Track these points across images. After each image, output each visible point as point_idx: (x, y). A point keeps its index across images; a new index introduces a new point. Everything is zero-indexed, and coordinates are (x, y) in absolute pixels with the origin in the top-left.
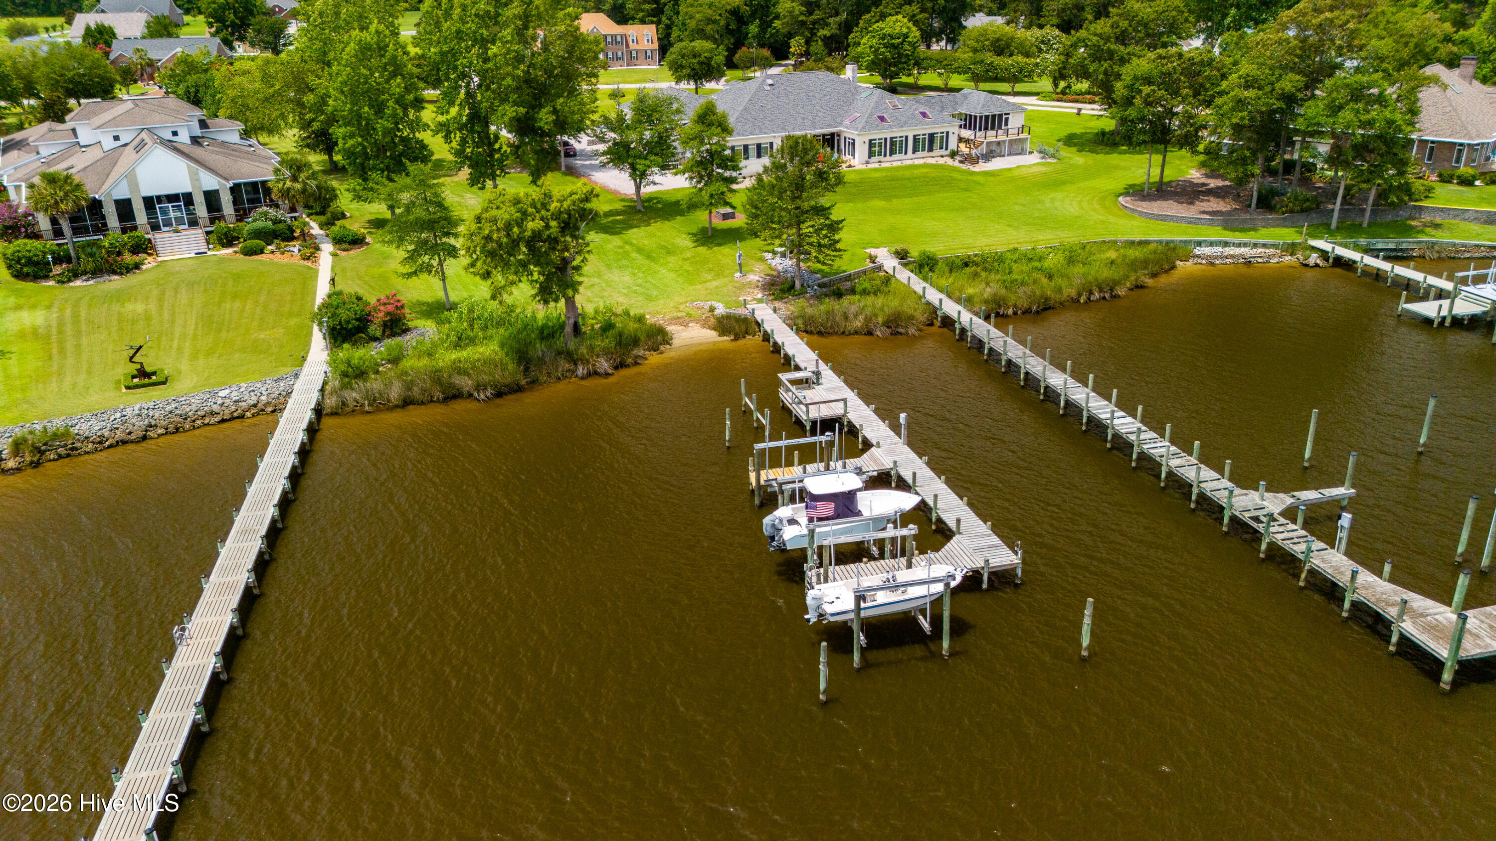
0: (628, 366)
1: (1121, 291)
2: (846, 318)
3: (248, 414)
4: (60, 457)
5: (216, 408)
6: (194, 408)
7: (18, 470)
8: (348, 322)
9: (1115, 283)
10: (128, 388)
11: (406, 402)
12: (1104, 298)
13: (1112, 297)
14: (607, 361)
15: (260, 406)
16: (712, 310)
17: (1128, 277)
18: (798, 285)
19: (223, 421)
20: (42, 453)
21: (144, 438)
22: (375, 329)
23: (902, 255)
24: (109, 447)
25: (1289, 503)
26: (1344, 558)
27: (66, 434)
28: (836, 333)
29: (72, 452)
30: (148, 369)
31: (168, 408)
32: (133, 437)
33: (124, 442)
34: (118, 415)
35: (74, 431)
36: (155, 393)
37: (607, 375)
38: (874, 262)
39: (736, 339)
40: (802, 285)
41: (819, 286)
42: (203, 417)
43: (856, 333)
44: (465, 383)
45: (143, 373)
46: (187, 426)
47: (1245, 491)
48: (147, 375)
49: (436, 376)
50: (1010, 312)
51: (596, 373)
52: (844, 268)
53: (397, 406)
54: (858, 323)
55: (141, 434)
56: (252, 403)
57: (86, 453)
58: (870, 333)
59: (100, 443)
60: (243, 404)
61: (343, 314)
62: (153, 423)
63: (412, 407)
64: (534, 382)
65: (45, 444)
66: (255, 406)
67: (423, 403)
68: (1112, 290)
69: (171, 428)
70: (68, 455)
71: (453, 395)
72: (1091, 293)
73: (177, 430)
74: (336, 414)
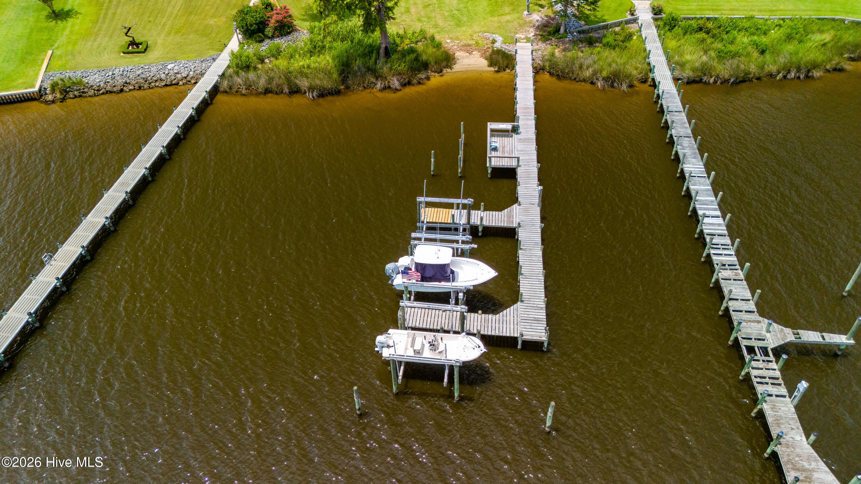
0: (413, 85)
1: (817, 74)
2: (581, 67)
3: (181, 83)
4: (76, 97)
5: (163, 76)
6: (152, 75)
7: (53, 102)
8: (251, 26)
9: (815, 66)
10: (124, 53)
11: (267, 91)
12: (799, 78)
13: (807, 77)
14: (398, 80)
15: (188, 78)
16: (494, 42)
17: (831, 60)
18: (562, 30)
19: (166, 85)
20: (67, 92)
21: (122, 91)
22: (269, 31)
23: (657, 11)
24: (103, 94)
25: (788, 340)
26: (793, 410)
27: (80, 83)
28: (570, 79)
29: (81, 95)
30: (137, 41)
31: (138, 73)
32: (115, 89)
33: (111, 92)
34: (111, 73)
35: (85, 80)
36: (137, 59)
37: (397, 90)
38: (632, 15)
39: (498, 72)
40: (565, 31)
41: (579, 32)
42: (156, 81)
43: (584, 80)
44: (304, 83)
45: (133, 43)
46: (146, 86)
47: (761, 319)
48: (137, 45)
49: (288, 76)
50: (712, 80)
51: (389, 87)
52: (605, 18)
53: (261, 93)
54: (588, 73)
55: (119, 88)
56: (184, 75)
57: (91, 96)
58: (592, 83)
59: (98, 90)
60: (179, 76)
61: (249, 19)
62: (128, 81)
63: (270, 95)
64: (348, 88)
65: (69, 87)
66: (186, 78)
67: (277, 93)
68: (809, 71)
69: (137, 86)
70: (80, 96)
71: (295, 91)
72: (789, 72)
73: (140, 88)
74: (226, 92)
